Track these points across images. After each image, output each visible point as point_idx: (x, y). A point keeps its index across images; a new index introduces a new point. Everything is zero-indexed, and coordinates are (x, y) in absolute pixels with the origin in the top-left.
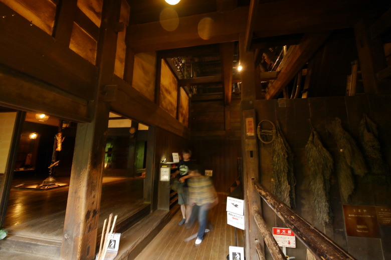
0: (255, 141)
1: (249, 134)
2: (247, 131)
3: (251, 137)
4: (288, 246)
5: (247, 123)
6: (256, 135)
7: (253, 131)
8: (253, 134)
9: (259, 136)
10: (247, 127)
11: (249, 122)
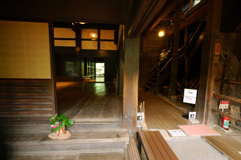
0: (219, 58)
1: (216, 53)
2: (216, 51)
3: (217, 55)
4: (225, 108)
5: (216, 47)
6: (220, 54)
7: (219, 52)
8: (219, 54)
9: (222, 55)
10: (216, 50)
11: (217, 46)
